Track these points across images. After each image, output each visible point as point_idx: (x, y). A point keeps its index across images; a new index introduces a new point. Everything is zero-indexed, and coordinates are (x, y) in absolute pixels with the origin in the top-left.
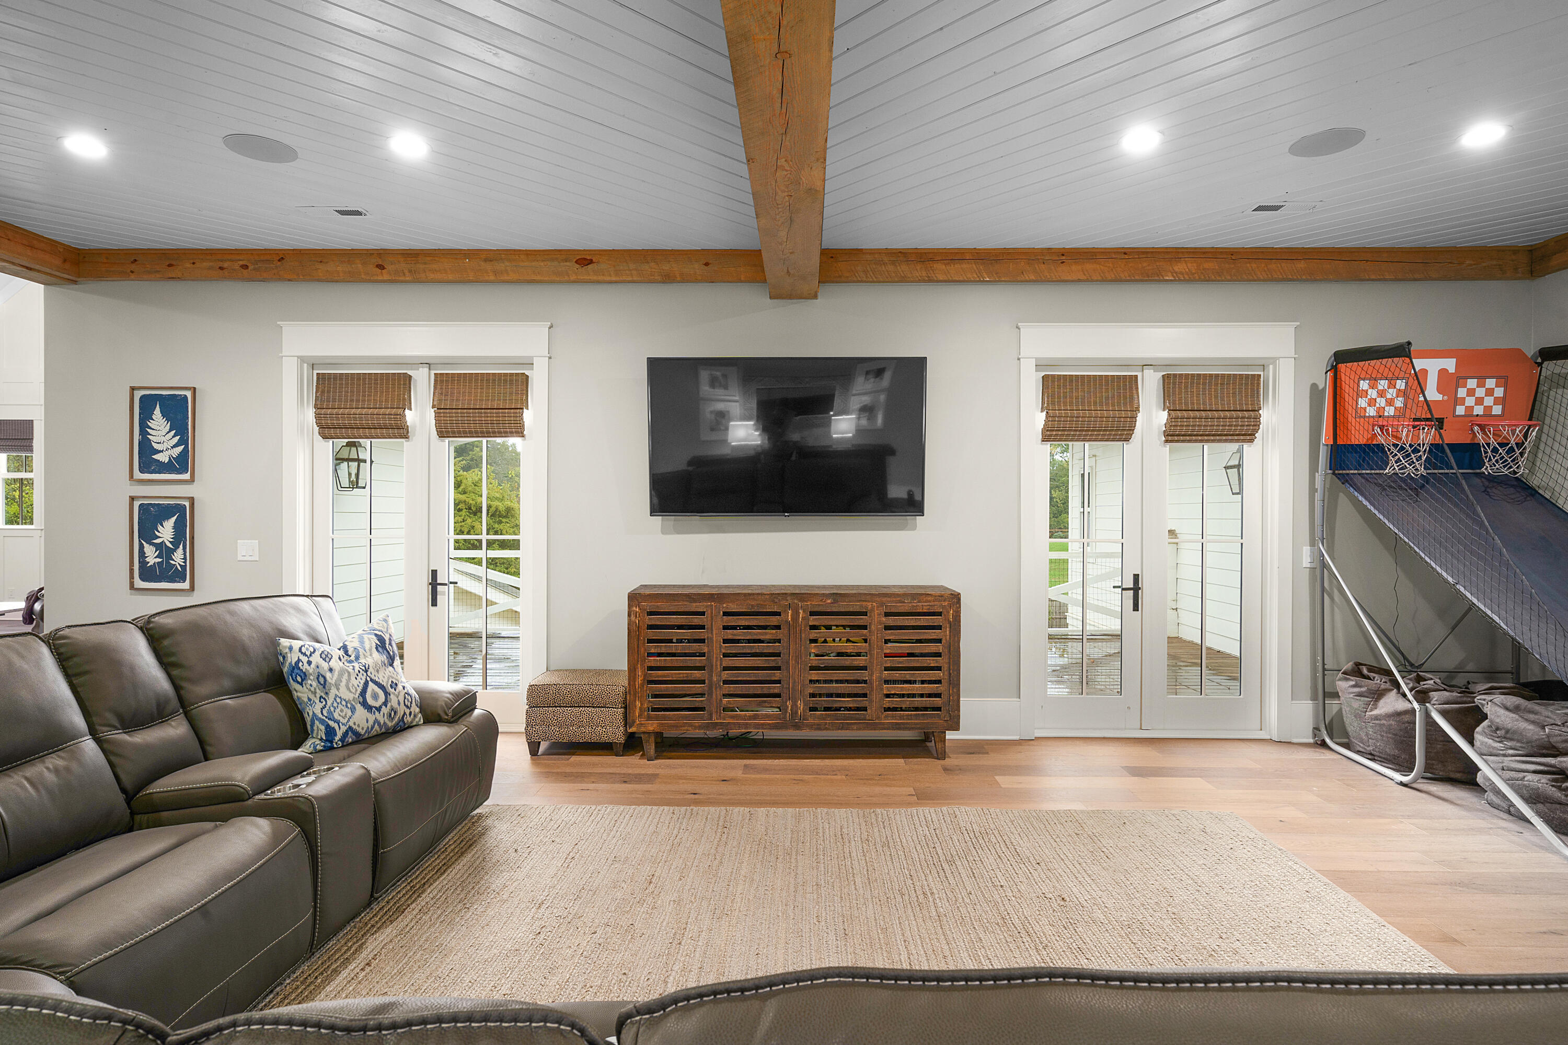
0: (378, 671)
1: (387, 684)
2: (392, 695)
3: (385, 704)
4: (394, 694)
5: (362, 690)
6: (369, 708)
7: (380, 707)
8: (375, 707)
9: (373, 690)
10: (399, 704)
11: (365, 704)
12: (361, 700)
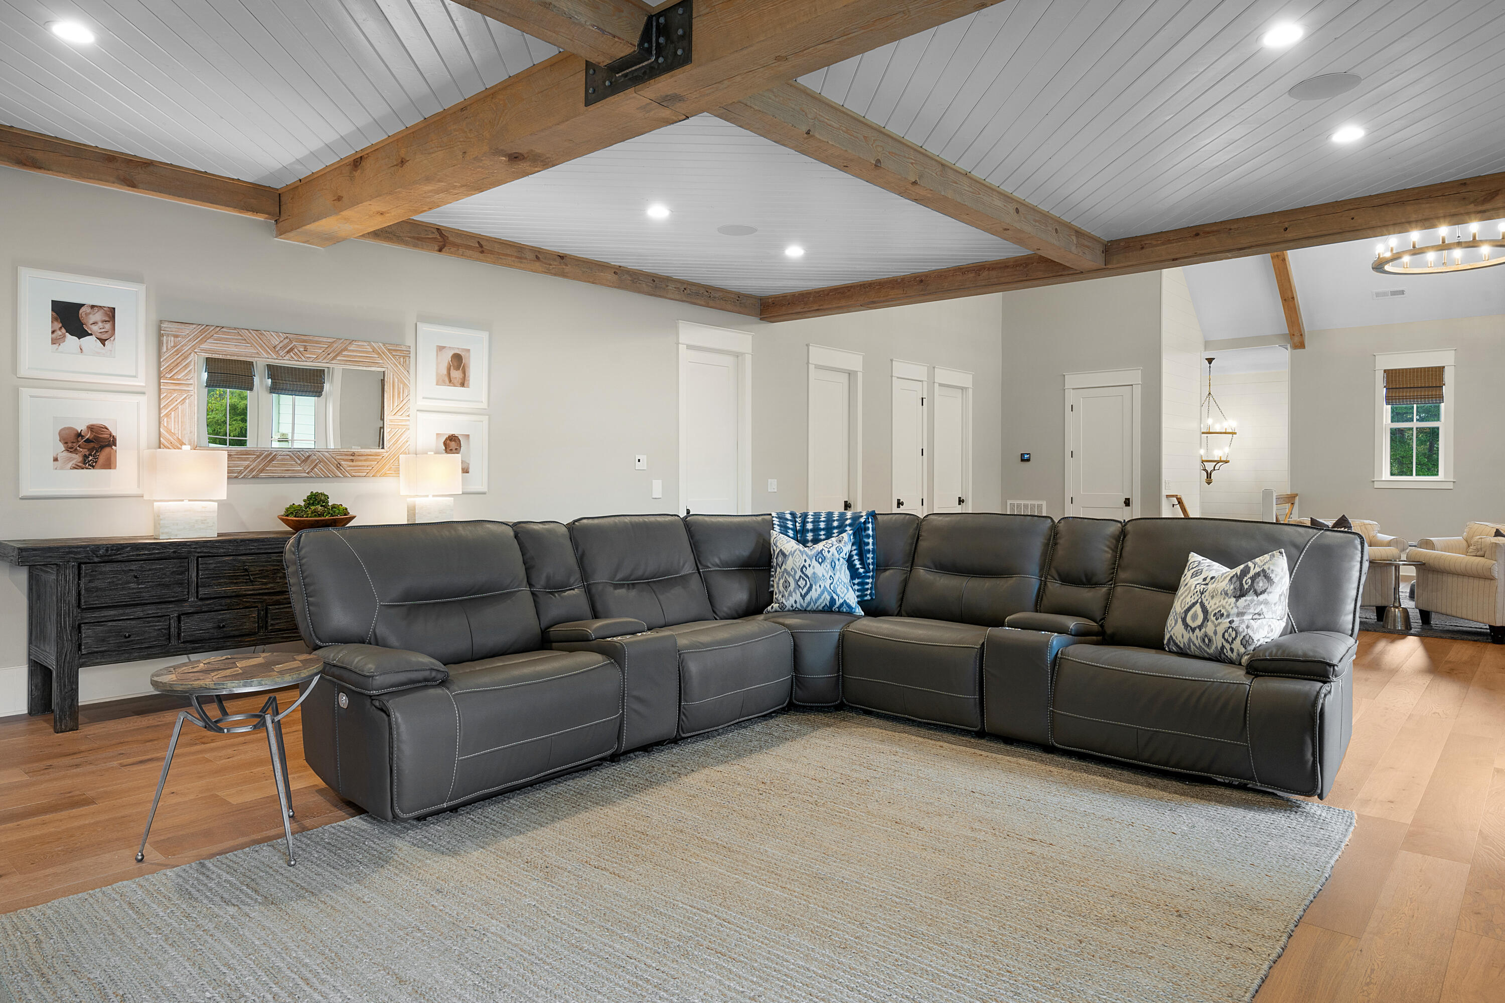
0: (1213, 597)
1: (1212, 612)
2: (1209, 623)
3: (1200, 627)
4: (1213, 622)
5: (1188, 608)
6: (1186, 625)
7: (1195, 628)
8: (1190, 627)
9: (1196, 611)
10: (1215, 633)
11: (1184, 620)
12: (1183, 616)
